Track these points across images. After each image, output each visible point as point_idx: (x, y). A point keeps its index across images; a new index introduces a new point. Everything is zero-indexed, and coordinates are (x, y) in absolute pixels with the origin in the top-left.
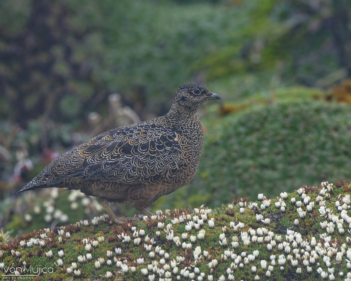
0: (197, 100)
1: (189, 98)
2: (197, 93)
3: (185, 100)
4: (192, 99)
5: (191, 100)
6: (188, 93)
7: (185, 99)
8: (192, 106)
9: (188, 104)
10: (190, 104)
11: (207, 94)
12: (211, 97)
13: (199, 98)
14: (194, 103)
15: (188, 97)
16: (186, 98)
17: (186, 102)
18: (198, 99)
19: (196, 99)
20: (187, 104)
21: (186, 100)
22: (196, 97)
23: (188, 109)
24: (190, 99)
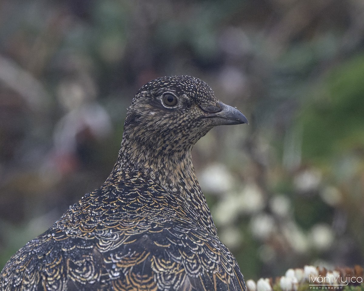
0: (165, 124)
1: (147, 115)
2: (171, 103)
3: (137, 124)
4: (152, 120)
5: (150, 124)
6: (147, 103)
7: (137, 120)
8: (154, 142)
9: (143, 133)
10: (147, 134)
11: (204, 108)
12: (216, 117)
13: (174, 119)
14: (159, 131)
15: (144, 113)
16: (139, 116)
17: (139, 130)
18: (171, 122)
19: (165, 122)
20: (140, 133)
21: (139, 122)
22: (164, 114)
23: (147, 150)
24: (149, 121)
